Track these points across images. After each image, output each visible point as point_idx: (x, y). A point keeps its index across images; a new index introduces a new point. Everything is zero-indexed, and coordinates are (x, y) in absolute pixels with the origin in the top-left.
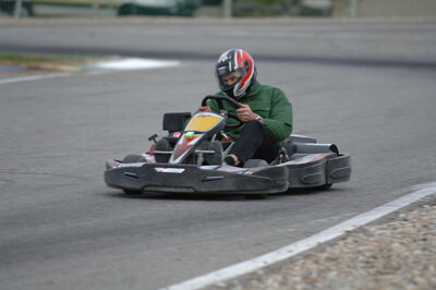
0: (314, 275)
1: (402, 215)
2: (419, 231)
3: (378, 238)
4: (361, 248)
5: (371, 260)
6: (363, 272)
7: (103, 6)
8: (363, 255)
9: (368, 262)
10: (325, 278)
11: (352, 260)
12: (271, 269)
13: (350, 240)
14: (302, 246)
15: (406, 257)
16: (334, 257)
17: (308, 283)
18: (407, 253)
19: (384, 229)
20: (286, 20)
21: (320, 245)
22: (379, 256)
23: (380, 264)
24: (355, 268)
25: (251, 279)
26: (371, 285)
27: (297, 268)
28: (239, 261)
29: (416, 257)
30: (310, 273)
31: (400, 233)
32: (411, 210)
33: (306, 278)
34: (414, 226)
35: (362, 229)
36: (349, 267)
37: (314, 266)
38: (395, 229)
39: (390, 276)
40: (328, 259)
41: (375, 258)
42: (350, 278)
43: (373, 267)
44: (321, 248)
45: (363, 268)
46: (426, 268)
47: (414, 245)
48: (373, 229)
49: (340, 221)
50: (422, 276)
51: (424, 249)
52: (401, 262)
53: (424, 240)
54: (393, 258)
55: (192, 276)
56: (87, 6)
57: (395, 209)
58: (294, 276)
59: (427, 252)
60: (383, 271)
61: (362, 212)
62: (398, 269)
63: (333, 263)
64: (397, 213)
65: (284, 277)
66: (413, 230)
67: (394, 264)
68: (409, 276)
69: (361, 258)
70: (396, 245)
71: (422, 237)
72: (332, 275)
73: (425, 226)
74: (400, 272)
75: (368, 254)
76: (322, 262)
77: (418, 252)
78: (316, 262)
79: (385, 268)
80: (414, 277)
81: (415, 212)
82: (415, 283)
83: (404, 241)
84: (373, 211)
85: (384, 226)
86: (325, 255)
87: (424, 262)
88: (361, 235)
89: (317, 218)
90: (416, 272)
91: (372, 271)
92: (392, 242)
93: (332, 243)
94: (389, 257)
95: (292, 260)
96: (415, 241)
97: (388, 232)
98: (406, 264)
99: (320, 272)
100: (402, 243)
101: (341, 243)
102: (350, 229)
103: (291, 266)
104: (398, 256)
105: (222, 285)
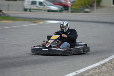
7: (45, 10)
12: (103, 65)
14: (107, 60)
20: (81, 13)
49: (112, 55)
56: (41, 10)
65: (106, 66)
95: (106, 63)
103: (106, 64)
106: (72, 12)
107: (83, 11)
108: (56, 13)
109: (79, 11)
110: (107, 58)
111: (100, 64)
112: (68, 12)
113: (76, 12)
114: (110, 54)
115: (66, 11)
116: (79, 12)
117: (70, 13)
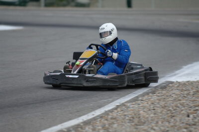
0: (107, 126)
1: (140, 98)
2: (150, 105)
3: (132, 109)
4: (126, 113)
5: (132, 119)
6: (129, 124)
8: (128, 116)
9: (130, 120)
10: (112, 127)
11: (124, 119)
12: (86, 123)
13: (119, 110)
14: (98, 112)
15: (147, 118)
16: (114, 117)
17: (105, 130)
18: (147, 116)
19: (133, 105)
21: (106, 112)
22: (135, 117)
23: (136, 120)
24: (125, 122)
25: (78, 128)
26: (134, 130)
27: (98, 123)
28: (70, 119)
29: (152, 117)
30: (105, 125)
31: (142, 106)
32: (144, 96)
33: (104, 127)
34: (148, 103)
35: (123, 105)
36: (122, 122)
37: (106, 122)
38: (139, 104)
39: (142, 127)
40: (112, 118)
41: (133, 118)
42: (124, 127)
43: (133, 122)
44: (107, 113)
45: (129, 122)
46: (157, 122)
47: (149, 112)
48: (129, 105)
50: (156, 126)
51: (155, 114)
52: (146, 120)
53: (154, 110)
54: (141, 118)
55: (50, 126)
57: (137, 95)
58: (98, 126)
59: (156, 115)
60: (138, 124)
61: (121, 97)
62: (144, 123)
63: (114, 120)
64: (137, 97)
65: (93, 126)
66: (147, 105)
67: (143, 121)
68: (150, 126)
69: (127, 118)
70: (141, 112)
71: (153, 108)
72: (115, 126)
73: (153, 103)
74: (145, 124)
75: (130, 116)
76: (109, 120)
77: (152, 115)
78: (107, 120)
79: (139, 122)
80: (153, 127)
81: (146, 97)
82: (154, 130)
83: (145, 110)
84: (127, 96)
85: (134, 103)
86: (110, 117)
87: (156, 120)
88: (124, 107)
89: (102, 99)
90: (153, 125)
91: (133, 124)
92: (139, 111)
93: (111, 111)
94: (139, 117)
95: (95, 119)
96: (150, 110)
97: (136, 106)
98: (148, 121)
99: (110, 124)
100: (144, 111)
101: (116, 111)
102: (118, 104)
103: (95, 121)
104: (144, 117)
105: (65, 130)
106: (47, 5)
107: (73, 4)
108: (11, 8)
109: (64, 2)
110: (100, 107)
111: (82, 121)
112: (39, 6)
113: (58, 6)
114: (110, 98)
115: (35, 3)
116: (64, 6)
117: (43, 8)
